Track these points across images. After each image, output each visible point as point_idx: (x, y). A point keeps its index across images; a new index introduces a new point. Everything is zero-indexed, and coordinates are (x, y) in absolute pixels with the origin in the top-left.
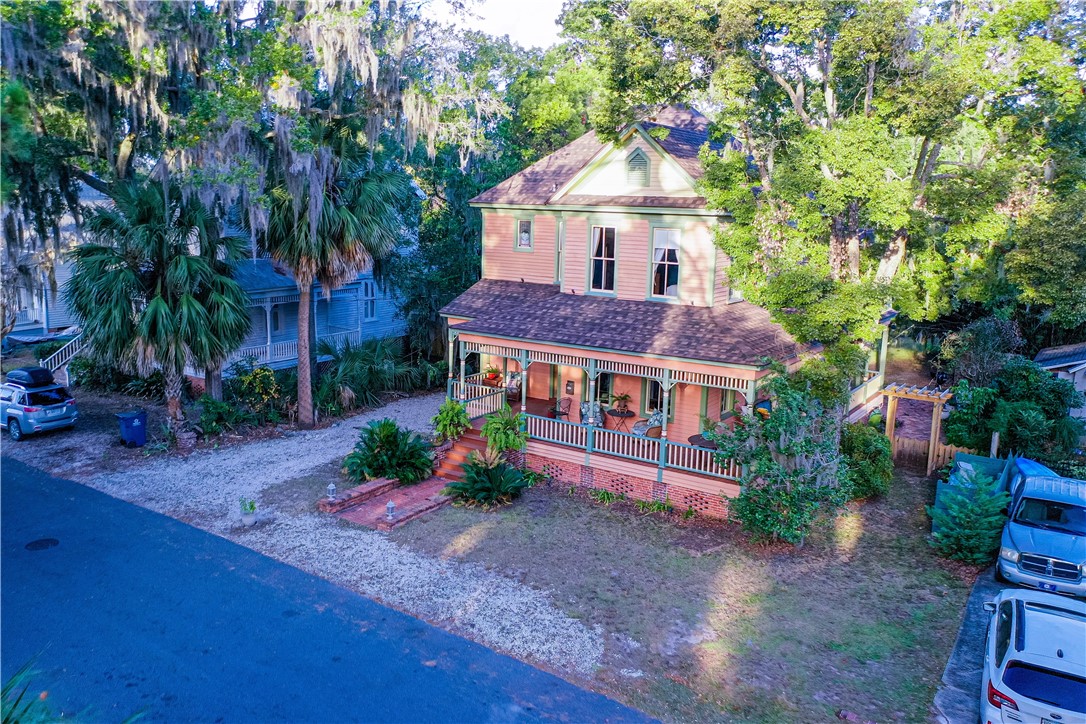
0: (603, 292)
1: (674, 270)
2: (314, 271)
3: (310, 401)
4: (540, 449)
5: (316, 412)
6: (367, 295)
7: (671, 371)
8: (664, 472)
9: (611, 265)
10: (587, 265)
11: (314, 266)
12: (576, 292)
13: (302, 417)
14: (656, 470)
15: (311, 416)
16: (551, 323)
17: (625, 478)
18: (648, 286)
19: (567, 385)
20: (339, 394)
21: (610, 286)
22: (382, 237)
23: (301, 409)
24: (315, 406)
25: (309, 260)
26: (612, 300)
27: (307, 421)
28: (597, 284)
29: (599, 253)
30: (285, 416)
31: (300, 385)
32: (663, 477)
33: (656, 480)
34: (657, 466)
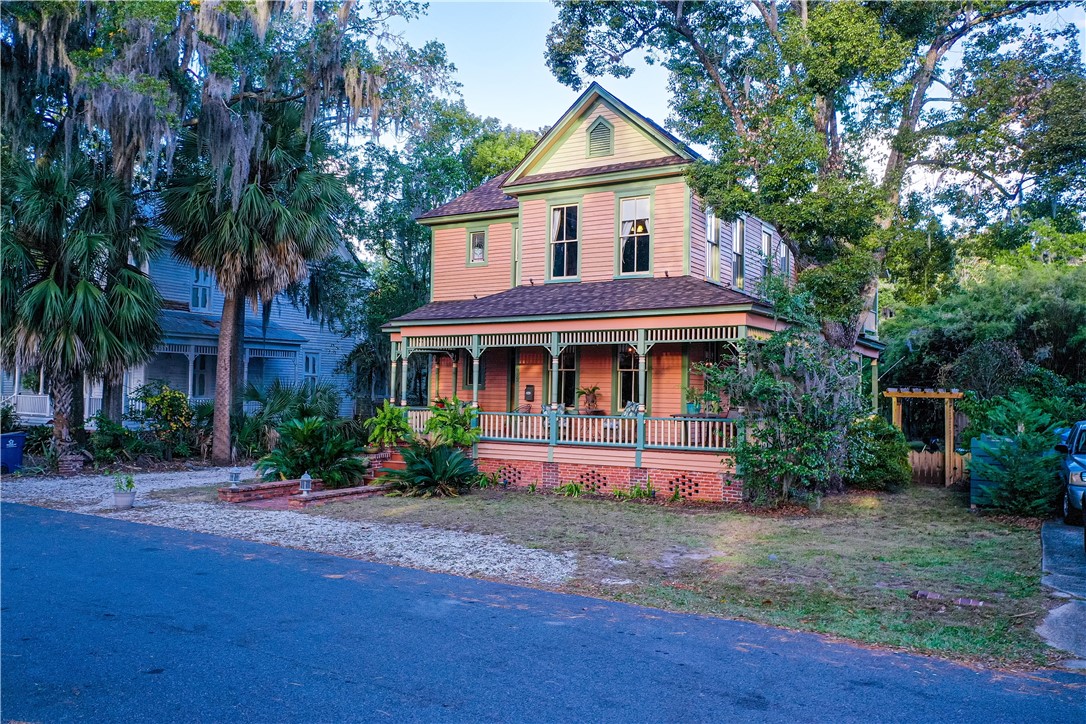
0: (565, 278)
1: (644, 242)
2: (239, 270)
3: (227, 432)
4: (493, 451)
5: (234, 449)
6: (307, 369)
7: (646, 331)
8: (644, 454)
9: (573, 248)
10: (546, 250)
11: (238, 262)
12: (535, 282)
13: (216, 451)
14: (633, 454)
15: (228, 451)
17: (594, 468)
18: (615, 263)
19: (526, 390)
20: (264, 434)
21: (572, 271)
22: (317, 237)
23: (216, 442)
24: (233, 440)
25: (233, 256)
26: (576, 284)
27: (222, 456)
28: (558, 272)
29: (560, 236)
30: (196, 453)
31: (216, 413)
32: (643, 460)
33: (633, 465)
34: (633, 449)
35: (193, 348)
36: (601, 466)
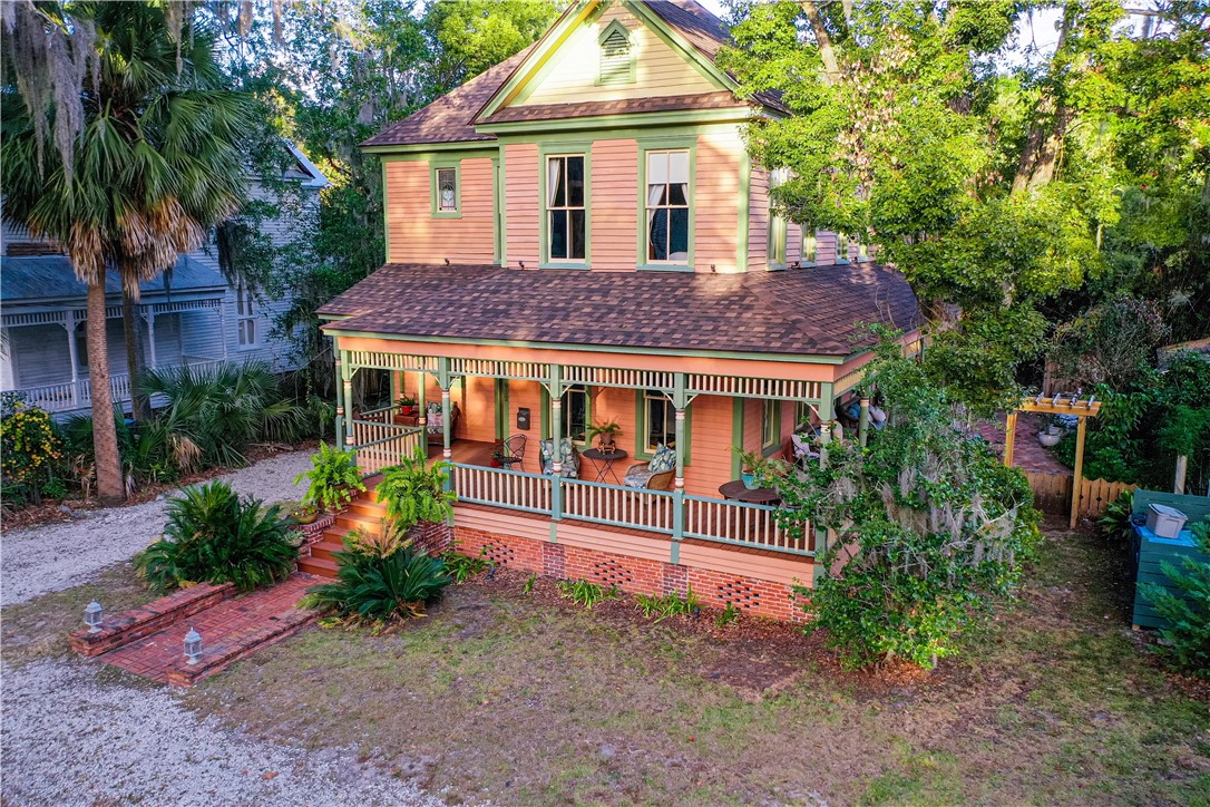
0: (568, 262)
1: (681, 218)
2: (98, 247)
3: (115, 461)
4: (474, 519)
5: (129, 479)
6: (241, 311)
7: (687, 376)
8: (683, 547)
9: (579, 218)
10: (541, 219)
11: (95, 237)
12: (526, 265)
13: (102, 487)
14: (668, 545)
15: (119, 485)
16: (485, 312)
17: (617, 560)
18: (639, 246)
19: (519, 415)
20: (172, 449)
21: (579, 252)
22: (211, 192)
23: (100, 476)
24: (125, 469)
25: (86, 227)
26: (583, 273)
27: (112, 493)
28: (559, 250)
29: (559, 201)
30: (73, 487)
31: (96, 437)
32: (680, 555)
33: (669, 561)
34: (668, 537)
35: (70, 314)
36: (623, 556)
